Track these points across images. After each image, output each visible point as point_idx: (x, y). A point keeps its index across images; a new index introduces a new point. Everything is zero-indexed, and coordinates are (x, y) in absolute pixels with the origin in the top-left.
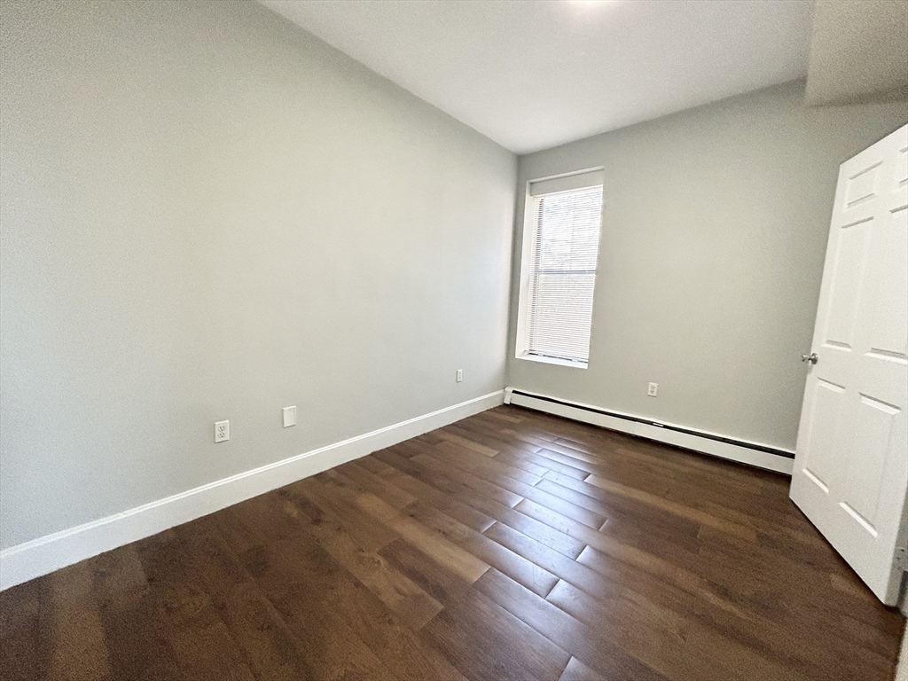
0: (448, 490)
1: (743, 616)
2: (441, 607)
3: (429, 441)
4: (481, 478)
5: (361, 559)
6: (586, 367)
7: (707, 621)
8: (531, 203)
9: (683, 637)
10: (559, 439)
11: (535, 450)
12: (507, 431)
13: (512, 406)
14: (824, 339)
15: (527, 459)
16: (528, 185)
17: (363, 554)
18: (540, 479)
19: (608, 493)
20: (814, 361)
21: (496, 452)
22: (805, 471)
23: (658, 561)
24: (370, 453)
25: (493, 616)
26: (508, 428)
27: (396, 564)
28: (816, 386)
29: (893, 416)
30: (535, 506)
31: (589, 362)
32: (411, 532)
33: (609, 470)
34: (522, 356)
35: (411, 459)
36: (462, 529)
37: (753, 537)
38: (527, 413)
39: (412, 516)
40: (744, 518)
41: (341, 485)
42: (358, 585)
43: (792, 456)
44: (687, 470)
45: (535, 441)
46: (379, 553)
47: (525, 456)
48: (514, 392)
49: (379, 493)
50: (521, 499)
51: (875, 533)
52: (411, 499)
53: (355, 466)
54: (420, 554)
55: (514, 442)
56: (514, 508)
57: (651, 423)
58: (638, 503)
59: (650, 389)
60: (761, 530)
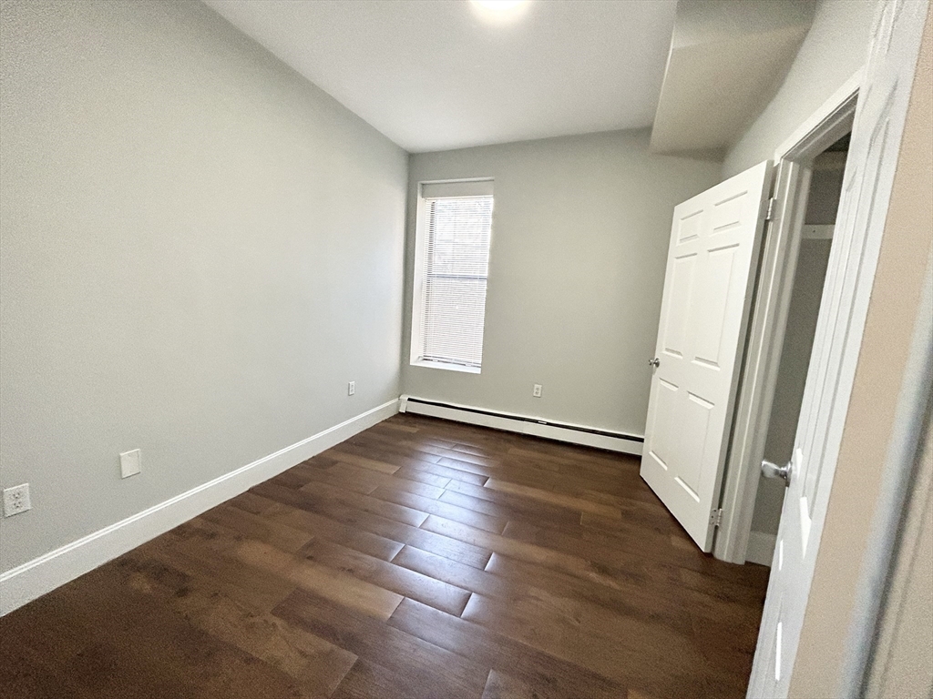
0: (350, 520)
1: (618, 587)
2: (354, 658)
3: (320, 464)
4: (384, 500)
5: (251, 627)
6: (479, 372)
7: (594, 599)
8: (423, 206)
9: (577, 620)
10: (457, 446)
11: (434, 460)
12: (404, 443)
13: (408, 415)
14: (664, 347)
15: (427, 472)
16: (419, 187)
17: (252, 620)
18: (442, 491)
19: (506, 495)
20: (657, 364)
21: (398, 468)
22: (651, 453)
23: (553, 554)
24: (247, 489)
25: (412, 651)
26: (405, 439)
27: (295, 621)
28: (658, 385)
29: (709, 410)
30: (441, 521)
31: (483, 367)
32: (312, 578)
33: (505, 471)
34: (416, 362)
35: (302, 489)
36: (370, 561)
37: (620, 516)
38: (422, 421)
39: (310, 558)
40: (612, 498)
41: (213, 536)
42: (250, 660)
43: (642, 440)
44: (566, 462)
45: (435, 451)
46: (274, 613)
47: (426, 468)
48: (409, 400)
49: (264, 539)
50: (425, 516)
51: (697, 499)
52: (306, 538)
53: (230, 508)
54: (324, 602)
55: (412, 454)
56: (421, 527)
57: (536, 422)
58: (533, 500)
59: (535, 391)
60: (624, 507)
